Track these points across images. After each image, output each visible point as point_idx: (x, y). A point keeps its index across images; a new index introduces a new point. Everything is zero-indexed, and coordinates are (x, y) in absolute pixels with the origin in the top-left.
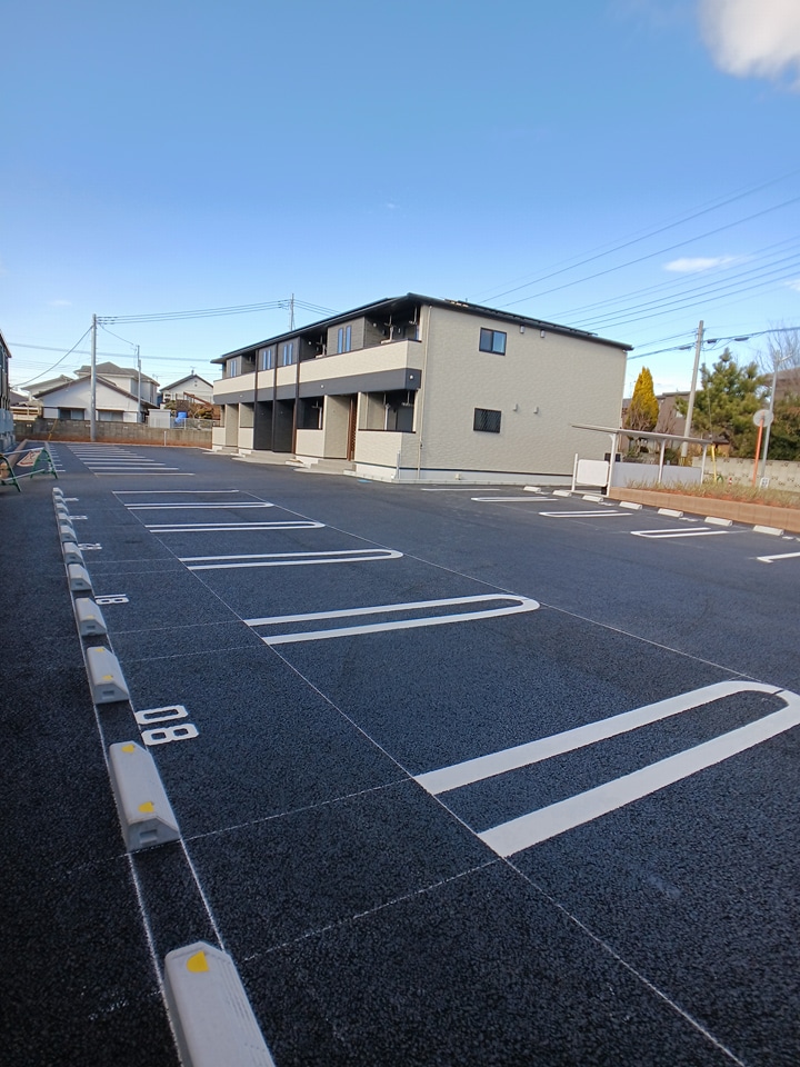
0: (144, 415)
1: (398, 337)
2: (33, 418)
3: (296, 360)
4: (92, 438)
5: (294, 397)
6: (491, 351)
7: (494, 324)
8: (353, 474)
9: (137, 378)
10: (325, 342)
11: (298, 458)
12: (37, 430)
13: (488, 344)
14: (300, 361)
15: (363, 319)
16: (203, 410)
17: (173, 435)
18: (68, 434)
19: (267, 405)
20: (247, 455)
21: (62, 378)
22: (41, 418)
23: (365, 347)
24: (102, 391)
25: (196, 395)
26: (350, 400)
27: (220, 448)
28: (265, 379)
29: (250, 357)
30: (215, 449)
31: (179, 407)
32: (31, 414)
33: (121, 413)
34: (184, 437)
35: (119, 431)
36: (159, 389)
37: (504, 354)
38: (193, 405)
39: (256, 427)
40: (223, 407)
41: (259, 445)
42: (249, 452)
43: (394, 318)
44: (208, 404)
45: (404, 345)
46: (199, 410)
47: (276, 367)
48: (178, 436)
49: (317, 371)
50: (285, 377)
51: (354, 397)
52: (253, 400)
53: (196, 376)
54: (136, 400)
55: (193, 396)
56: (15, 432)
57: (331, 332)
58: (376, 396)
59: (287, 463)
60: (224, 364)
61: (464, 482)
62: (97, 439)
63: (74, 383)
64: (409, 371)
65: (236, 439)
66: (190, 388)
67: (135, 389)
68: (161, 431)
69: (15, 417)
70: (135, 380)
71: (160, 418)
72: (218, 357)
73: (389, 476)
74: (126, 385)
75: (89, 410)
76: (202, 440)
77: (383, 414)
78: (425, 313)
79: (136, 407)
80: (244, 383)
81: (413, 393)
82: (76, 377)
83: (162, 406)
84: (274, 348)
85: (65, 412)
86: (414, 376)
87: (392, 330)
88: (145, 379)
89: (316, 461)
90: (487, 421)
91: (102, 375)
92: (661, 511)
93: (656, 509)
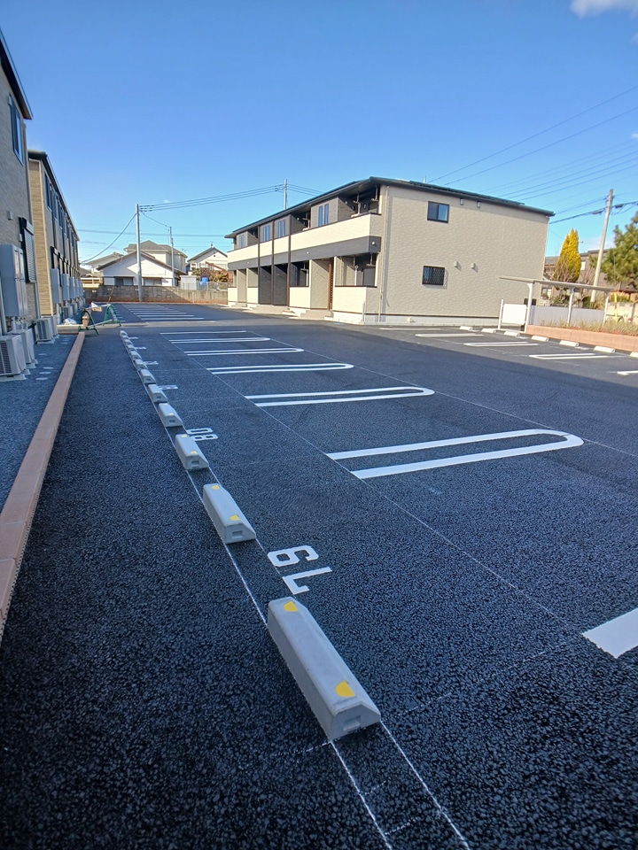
0: (177, 281)
1: (364, 211)
2: (97, 286)
3: (288, 232)
4: (140, 299)
5: (287, 262)
6: (437, 220)
7: (439, 200)
8: (331, 319)
9: (171, 253)
10: (309, 217)
11: (291, 309)
12: (100, 295)
13: (435, 214)
14: (291, 234)
15: (337, 199)
16: (220, 276)
17: (199, 294)
18: (123, 296)
19: (268, 269)
20: (253, 308)
21: (115, 255)
22: (102, 285)
23: (339, 221)
24: (145, 263)
25: (215, 263)
26: (328, 263)
27: (234, 304)
28: (266, 249)
29: (254, 231)
30: (230, 305)
31: (204, 274)
32: (96, 281)
33: (160, 280)
34: (207, 296)
35: (159, 293)
36: (187, 259)
37: (447, 222)
38: (213, 272)
39: (259, 287)
40: (235, 272)
41: (263, 300)
42: (255, 306)
43: (361, 197)
44: (224, 270)
45: (368, 217)
46: (217, 276)
47: (274, 239)
48: (203, 296)
49: (304, 241)
50: (278, 247)
51: (331, 260)
52: (257, 266)
53: (214, 249)
54: (170, 269)
55: (212, 265)
56: (85, 297)
57: (314, 210)
58: (347, 259)
59: (284, 313)
60: (235, 239)
61: (414, 324)
62: (144, 300)
63: (126, 257)
64: (371, 238)
65: (244, 297)
66: (211, 259)
67: (169, 260)
68: (190, 293)
69: (85, 286)
70: (169, 254)
71: (189, 282)
72: (230, 233)
73: (356, 320)
74: (162, 258)
75: (137, 278)
76: (221, 298)
77: (353, 274)
78: (384, 192)
79: (170, 274)
80: (250, 253)
81: (375, 256)
82: (126, 254)
83: (190, 273)
84: (271, 223)
85: (119, 280)
86: (375, 241)
87: (359, 206)
88: (176, 253)
89: (304, 311)
90: (434, 277)
91: (144, 251)
92: (562, 343)
93: (559, 341)
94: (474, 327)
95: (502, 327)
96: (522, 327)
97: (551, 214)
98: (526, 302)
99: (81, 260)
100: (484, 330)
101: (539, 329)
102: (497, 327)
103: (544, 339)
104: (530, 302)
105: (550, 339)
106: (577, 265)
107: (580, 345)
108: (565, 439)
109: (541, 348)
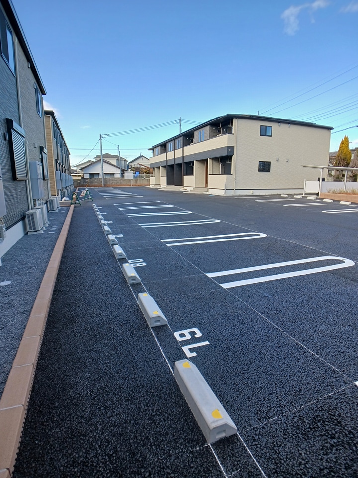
0: (123, 174)
1: (224, 133)
2: (80, 178)
3: (182, 146)
4: (103, 185)
5: (182, 162)
6: (265, 136)
7: (266, 124)
8: (207, 193)
9: (119, 159)
10: (194, 137)
11: (185, 188)
12: (82, 183)
13: (264, 132)
14: (184, 147)
15: (209, 126)
16: (146, 170)
17: (134, 181)
18: (94, 184)
19: (171, 166)
20: (164, 188)
21: (89, 161)
22: (82, 178)
23: (210, 138)
24: (106, 166)
25: (143, 164)
26: (205, 162)
27: (153, 185)
28: (170, 156)
29: (163, 147)
30: (151, 186)
31: (136, 170)
32: (79, 176)
33: (113, 174)
34: (138, 182)
35: (113, 181)
36: (127, 163)
37: (271, 136)
38: (142, 168)
39: (167, 176)
40: (154, 168)
41: (168, 183)
42: (165, 186)
43: (222, 125)
44: (148, 168)
45: (226, 136)
46: (144, 171)
47: (174, 150)
48: (136, 182)
49: (191, 150)
50: (178, 154)
51: (207, 160)
52: (165, 165)
53: (142, 156)
54: (119, 168)
55: (141, 165)
56: (73, 184)
57: (196, 133)
58: (215, 159)
59: (181, 190)
60: (153, 150)
61: (254, 194)
62: (105, 185)
63: (95, 163)
64: (229, 147)
65: (159, 181)
66: (140, 161)
67: (118, 163)
68: (129, 180)
69: (74, 178)
70: (118, 160)
71: (129, 175)
72: (151, 147)
73: (221, 193)
74: (114, 162)
75: (101, 173)
76: (146, 183)
77: (218, 167)
78: (235, 121)
79: (119, 171)
80: (162, 158)
81: (231, 157)
82: (95, 161)
83: (129, 170)
84: (173, 142)
85: (92, 175)
86: (231, 149)
87: (221, 130)
88: (122, 159)
89: (192, 189)
90: (265, 167)
91: (104, 159)
92: (341, 202)
93: (339, 201)
94: (289, 195)
95: (305, 194)
96: (317, 194)
97: (331, 129)
98: (319, 180)
99: (71, 165)
100: (295, 196)
101: (327, 195)
102: (303, 194)
103: (330, 201)
104: (321, 180)
105: (334, 200)
106: (349, 156)
107: (352, 203)
108: (344, 262)
109: (328, 206)
